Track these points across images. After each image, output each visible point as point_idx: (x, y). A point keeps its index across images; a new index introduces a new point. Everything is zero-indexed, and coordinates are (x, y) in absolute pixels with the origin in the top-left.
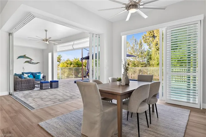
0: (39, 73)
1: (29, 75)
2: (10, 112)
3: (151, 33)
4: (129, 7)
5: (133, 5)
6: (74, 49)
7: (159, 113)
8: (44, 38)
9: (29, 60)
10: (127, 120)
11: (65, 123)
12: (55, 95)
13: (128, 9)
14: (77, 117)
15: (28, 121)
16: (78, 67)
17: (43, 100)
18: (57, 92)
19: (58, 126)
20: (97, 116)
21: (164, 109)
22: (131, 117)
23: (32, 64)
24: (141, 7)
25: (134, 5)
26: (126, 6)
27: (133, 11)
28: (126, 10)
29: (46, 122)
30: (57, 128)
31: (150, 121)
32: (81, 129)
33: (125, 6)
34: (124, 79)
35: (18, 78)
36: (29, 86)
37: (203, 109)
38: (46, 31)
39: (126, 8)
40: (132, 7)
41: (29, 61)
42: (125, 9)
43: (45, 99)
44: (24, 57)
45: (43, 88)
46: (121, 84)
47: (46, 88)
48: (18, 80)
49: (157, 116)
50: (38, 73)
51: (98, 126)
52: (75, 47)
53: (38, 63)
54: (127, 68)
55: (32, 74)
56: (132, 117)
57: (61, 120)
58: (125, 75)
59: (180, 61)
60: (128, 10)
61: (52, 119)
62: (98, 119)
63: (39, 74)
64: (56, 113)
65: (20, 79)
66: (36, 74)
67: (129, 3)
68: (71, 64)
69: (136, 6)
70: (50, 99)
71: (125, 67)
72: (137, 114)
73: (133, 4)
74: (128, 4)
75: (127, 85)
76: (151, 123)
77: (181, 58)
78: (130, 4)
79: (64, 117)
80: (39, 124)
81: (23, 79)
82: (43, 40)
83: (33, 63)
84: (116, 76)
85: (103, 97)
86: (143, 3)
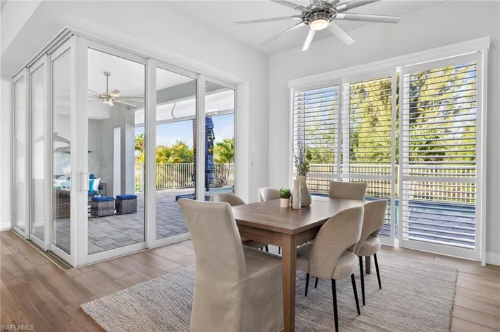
0: (91, 176)
2: (11, 274)
4: (309, 16)
5: (319, 11)
6: (175, 120)
7: (383, 276)
8: (102, 91)
9: (66, 145)
10: (306, 295)
11: (149, 304)
12: (126, 232)
13: (308, 20)
14: (180, 288)
15: (55, 299)
16: (184, 162)
17: (96, 243)
18: (133, 223)
19: (132, 313)
20: (230, 288)
21: (394, 266)
22: (316, 287)
24: (340, 15)
25: (323, 11)
26: (302, 14)
27: (319, 25)
28: (303, 24)
29: (100, 302)
30: (127, 317)
31: (361, 298)
32: (191, 319)
33: (299, 13)
34: (299, 194)
37: (487, 264)
38: (107, 75)
39: (304, 18)
40: (318, 15)
41: (65, 148)
42: (300, 19)
43: (102, 240)
45: (100, 213)
46: (290, 204)
47: (106, 212)
49: (378, 283)
51: (232, 314)
52: (178, 114)
53: (89, 152)
54: (305, 166)
56: (318, 286)
57: (139, 296)
58: (300, 183)
59: (426, 148)
60: (308, 24)
61: (118, 293)
62: (235, 296)
63: (91, 180)
64: (128, 277)
67: (311, 5)
68: (168, 155)
69: (328, 12)
70: (114, 242)
71: (301, 162)
72: (331, 281)
73: (321, 8)
74: (307, 8)
75: (306, 207)
76: (364, 304)
77: (428, 143)
78: (314, 7)
79: (147, 287)
80: (83, 308)
82: (100, 96)
84: (279, 186)
85: (244, 239)
86: (344, 6)
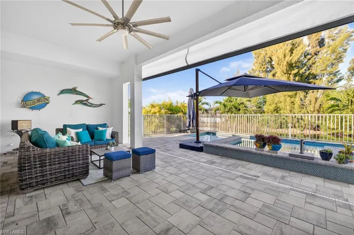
0: (104, 125)
1: (81, 130)
3: (263, 66)
9: (85, 98)
16: (171, 114)
23: (89, 106)
35: (29, 147)
36: (69, 171)
41: (83, 101)
44: (74, 91)
48: (27, 153)
50: (102, 126)
53: (102, 104)
55: (88, 128)
63: (104, 129)
65: (38, 150)
66: (97, 129)
81: (48, 150)
83: (91, 105)
